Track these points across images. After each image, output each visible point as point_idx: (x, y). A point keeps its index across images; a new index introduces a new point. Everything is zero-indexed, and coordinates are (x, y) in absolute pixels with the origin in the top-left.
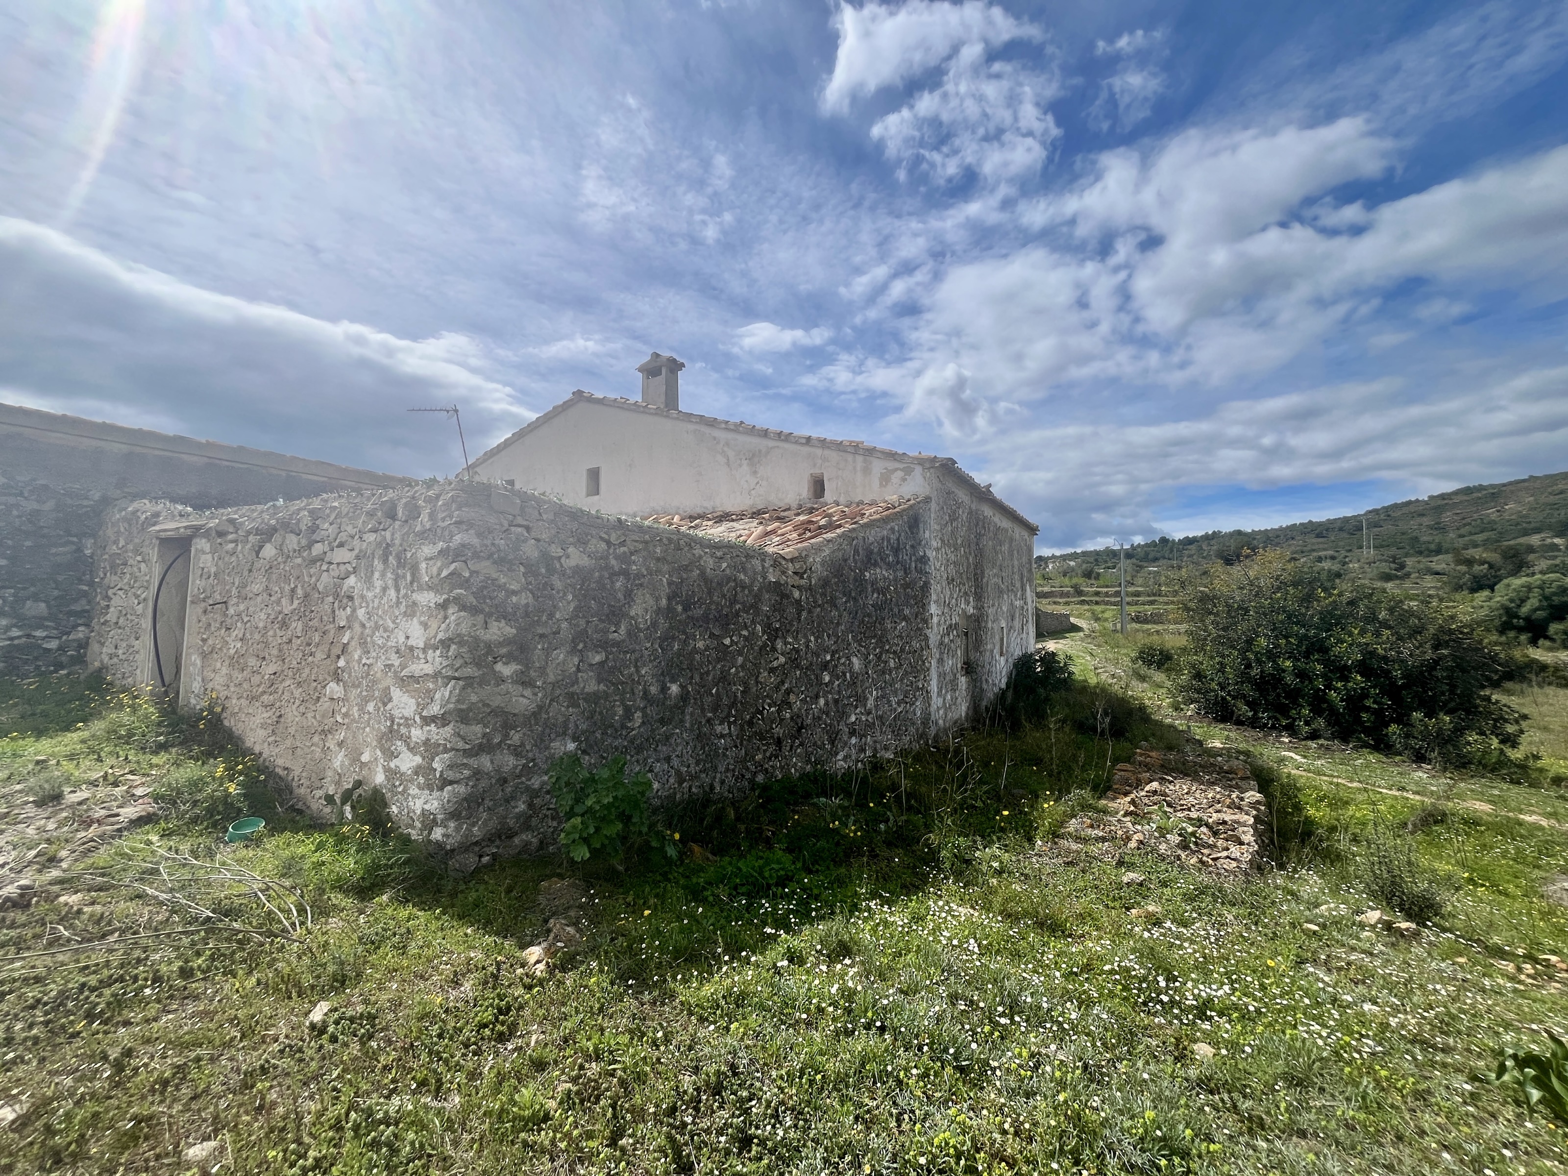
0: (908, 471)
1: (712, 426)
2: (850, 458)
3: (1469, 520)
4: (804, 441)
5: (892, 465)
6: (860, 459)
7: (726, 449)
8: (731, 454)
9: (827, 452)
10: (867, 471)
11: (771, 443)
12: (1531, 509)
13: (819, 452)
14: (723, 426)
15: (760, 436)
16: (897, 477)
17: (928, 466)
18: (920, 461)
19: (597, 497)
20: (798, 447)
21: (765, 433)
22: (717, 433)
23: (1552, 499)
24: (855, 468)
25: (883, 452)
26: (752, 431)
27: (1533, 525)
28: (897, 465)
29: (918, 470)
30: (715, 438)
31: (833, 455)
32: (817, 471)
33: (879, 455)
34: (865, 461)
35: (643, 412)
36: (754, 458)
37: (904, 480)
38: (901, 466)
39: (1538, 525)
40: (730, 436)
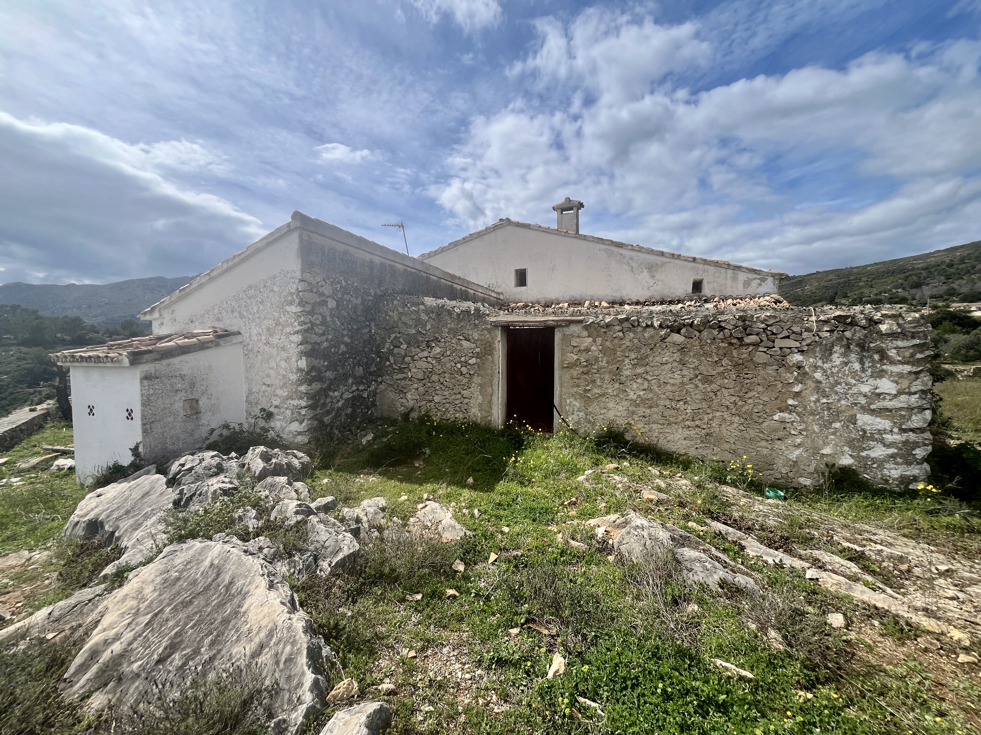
0: (763, 280)
1: (622, 247)
2: (723, 271)
3: (788, 295)
4: (691, 260)
5: (752, 276)
6: (730, 272)
7: (630, 261)
8: (634, 264)
9: (706, 267)
10: (735, 279)
11: (665, 260)
12: (817, 289)
13: (701, 266)
14: (630, 247)
15: (657, 255)
16: (755, 283)
17: (777, 277)
18: (773, 275)
19: (523, 288)
20: (686, 263)
21: (662, 254)
22: (622, 251)
23: (826, 284)
24: (726, 277)
25: (747, 269)
26: (651, 252)
27: (817, 298)
28: (756, 276)
29: (770, 279)
30: (621, 255)
31: (711, 269)
32: (698, 277)
33: (745, 270)
34: (734, 273)
35: (565, 236)
36: (651, 268)
37: (760, 285)
38: (759, 277)
39: (820, 298)
40: (633, 254)
